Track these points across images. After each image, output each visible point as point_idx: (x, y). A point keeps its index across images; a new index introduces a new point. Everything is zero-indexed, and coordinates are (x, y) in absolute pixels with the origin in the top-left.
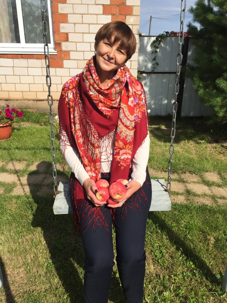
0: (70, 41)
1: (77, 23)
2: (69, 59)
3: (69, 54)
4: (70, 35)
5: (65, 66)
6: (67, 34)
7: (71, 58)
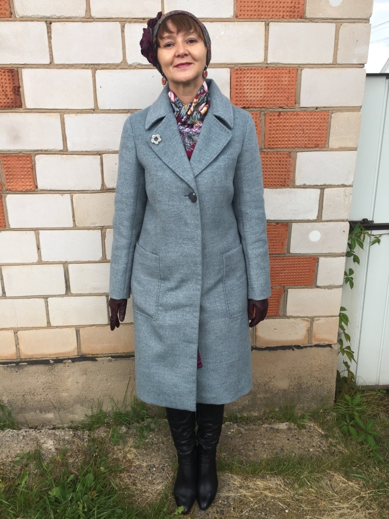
0: (28, 107)
1: (60, 19)
2: (34, 189)
3: (33, 168)
4: (27, 76)
5: (13, 222)
6: (13, 73)
7: (41, 185)
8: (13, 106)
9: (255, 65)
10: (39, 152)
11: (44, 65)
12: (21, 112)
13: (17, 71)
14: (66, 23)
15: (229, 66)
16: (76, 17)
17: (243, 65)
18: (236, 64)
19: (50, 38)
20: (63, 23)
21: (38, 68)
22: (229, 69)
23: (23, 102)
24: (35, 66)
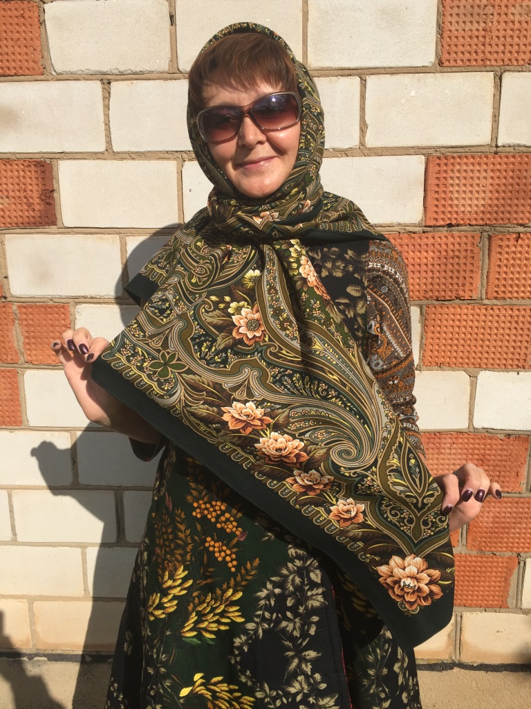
8: (41, 223)
9: (474, 149)
10: (83, 300)
11: (96, 153)
12: (54, 234)
13: (50, 165)
14: (134, 81)
15: (424, 151)
16: (152, 72)
17: (450, 150)
18: (436, 148)
19: (107, 107)
20: (130, 82)
21: (85, 159)
22: (423, 158)
23: (58, 216)
24: (79, 156)
